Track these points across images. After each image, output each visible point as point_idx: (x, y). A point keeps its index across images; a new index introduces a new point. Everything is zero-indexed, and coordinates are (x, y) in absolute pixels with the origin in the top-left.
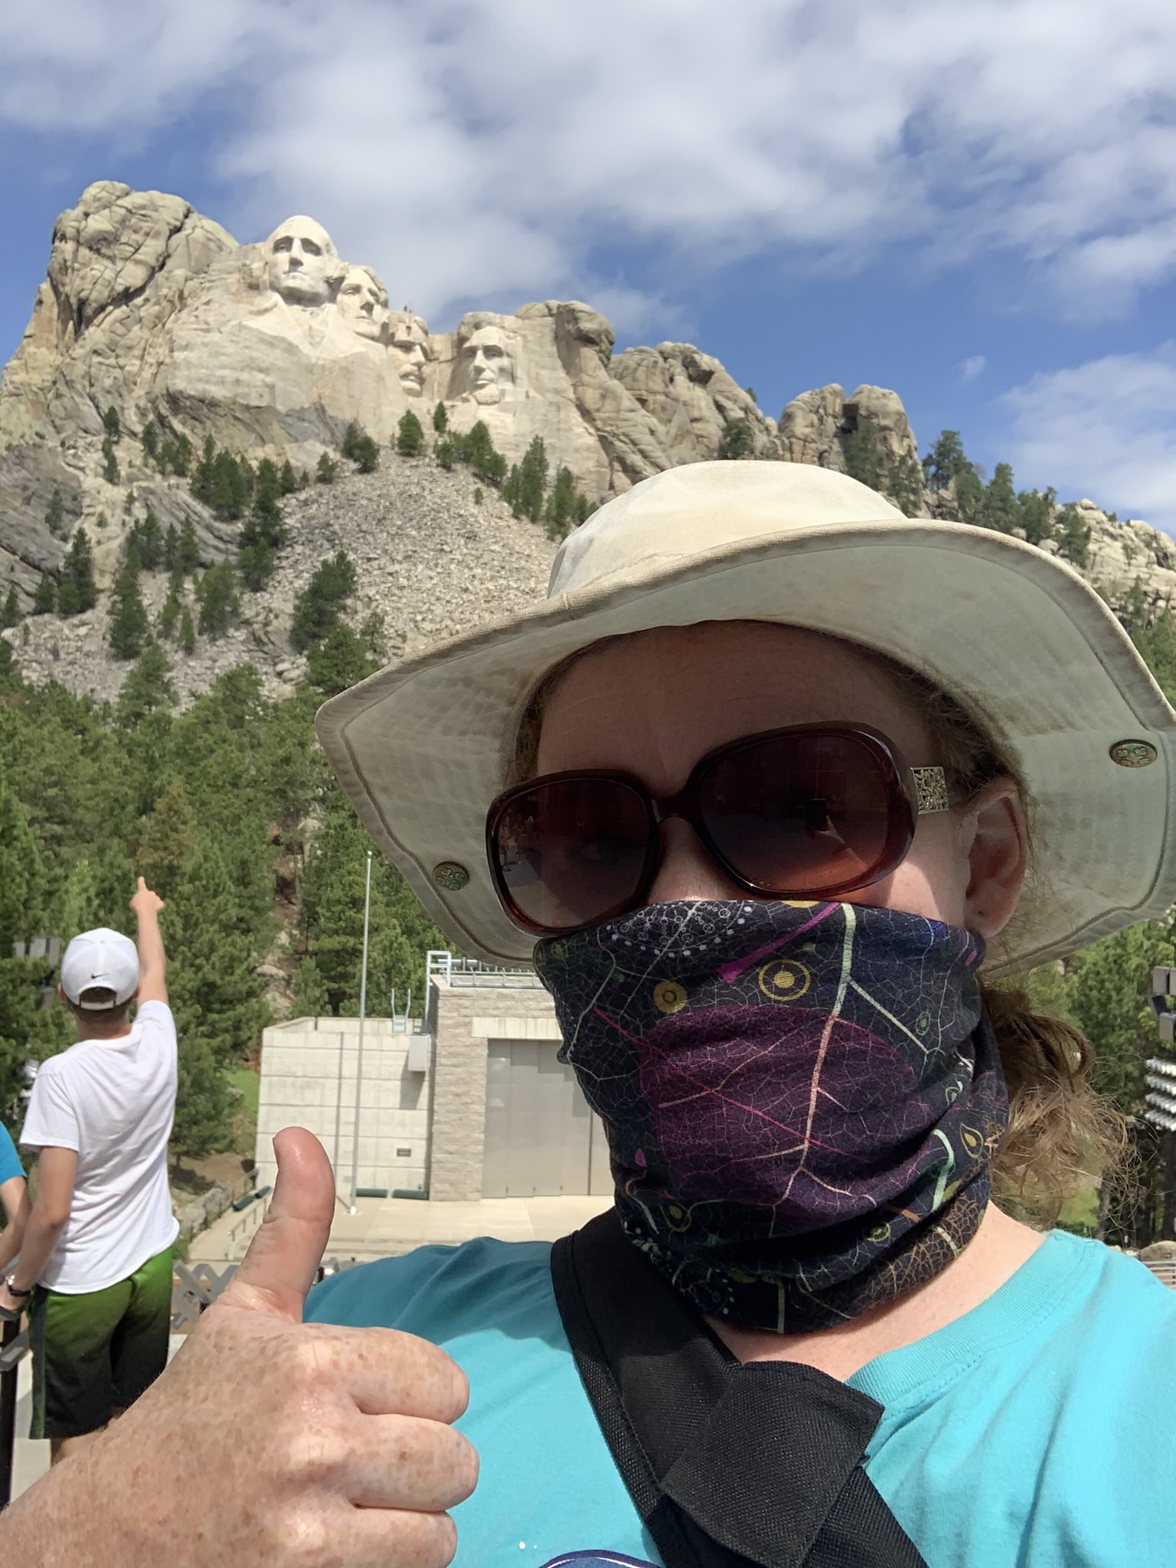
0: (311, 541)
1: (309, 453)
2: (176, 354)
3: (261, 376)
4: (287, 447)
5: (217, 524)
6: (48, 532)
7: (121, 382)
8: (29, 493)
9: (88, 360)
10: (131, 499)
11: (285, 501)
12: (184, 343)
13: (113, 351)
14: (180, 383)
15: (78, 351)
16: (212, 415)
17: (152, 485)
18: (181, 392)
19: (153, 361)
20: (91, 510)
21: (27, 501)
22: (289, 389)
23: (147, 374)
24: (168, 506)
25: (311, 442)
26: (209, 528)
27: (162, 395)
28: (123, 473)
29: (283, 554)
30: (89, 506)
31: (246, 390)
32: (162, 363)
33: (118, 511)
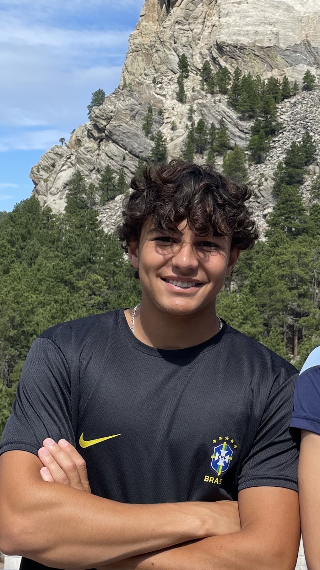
0: (294, 129)
1: (299, 72)
2: (221, 19)
3: (270, 28)
4: (285, 70)
5: (240, 122)
6: (144, 135)
7: (191, 39)
8: (134, 112)
9: (173, 28)
10: (192, 111)
11: (283, 105)
12: (226, 12)
13: (187, 20)
14: (224, 37)
15: (168, 23)
16: (242, 55)
17: (205, 102)
18: (224, 43)
19: (210, 24)
20: (169, 120)
21: (134, 117)
22: (287, 33)
23: (206, 33)
24: (214, 114)
25: (301, 65)
26: (236, 125)
27: (214, 45)
28: (189, 95)
29: (277, 139)
30: (168, 118)
31: (261, 37)
32: (214, 26)
33: (185, 119)
